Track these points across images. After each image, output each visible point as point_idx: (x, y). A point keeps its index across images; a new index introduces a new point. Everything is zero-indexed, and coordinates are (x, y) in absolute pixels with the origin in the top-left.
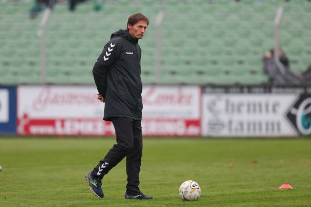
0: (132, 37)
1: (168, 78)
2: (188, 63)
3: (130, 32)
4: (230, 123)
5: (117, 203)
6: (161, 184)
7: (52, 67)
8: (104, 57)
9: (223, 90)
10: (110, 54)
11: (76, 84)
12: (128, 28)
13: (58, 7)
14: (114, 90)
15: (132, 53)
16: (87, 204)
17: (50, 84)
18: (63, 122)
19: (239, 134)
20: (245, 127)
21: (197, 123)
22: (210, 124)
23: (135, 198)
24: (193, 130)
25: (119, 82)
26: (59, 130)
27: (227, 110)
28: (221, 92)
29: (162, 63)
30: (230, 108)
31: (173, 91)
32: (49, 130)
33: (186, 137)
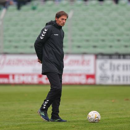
0: (58, 25)
1: (76, 50)
2: (87, 41)
3: (57, 22)
4: (113, 76)
5: (46, 124)
6: (72, 113)
7: (7, 43)
8: (41, 37)
9: (108, 57)
10: (44, 35)
11: (21, 54)
12: (56, 20)
13: (10, 8)
14: (47, 56)
15: (58, 35)
16: (28, 124)
17: (6, 54)
18: (13, 76)
19: (118, 83)
20: (122, 79)
21: (93, 76)
22: (101, 77)
23: (56, 121)
24: (91, 81)
25: (50, 52)
26: (11, 80)
27: (111, 69)
28: (107, 58)
29: (72, 41)
30: (113, 67)
31: (79, 58)
32: (5, 80)
33: (86, 85)
